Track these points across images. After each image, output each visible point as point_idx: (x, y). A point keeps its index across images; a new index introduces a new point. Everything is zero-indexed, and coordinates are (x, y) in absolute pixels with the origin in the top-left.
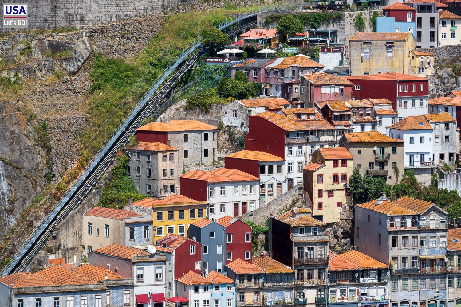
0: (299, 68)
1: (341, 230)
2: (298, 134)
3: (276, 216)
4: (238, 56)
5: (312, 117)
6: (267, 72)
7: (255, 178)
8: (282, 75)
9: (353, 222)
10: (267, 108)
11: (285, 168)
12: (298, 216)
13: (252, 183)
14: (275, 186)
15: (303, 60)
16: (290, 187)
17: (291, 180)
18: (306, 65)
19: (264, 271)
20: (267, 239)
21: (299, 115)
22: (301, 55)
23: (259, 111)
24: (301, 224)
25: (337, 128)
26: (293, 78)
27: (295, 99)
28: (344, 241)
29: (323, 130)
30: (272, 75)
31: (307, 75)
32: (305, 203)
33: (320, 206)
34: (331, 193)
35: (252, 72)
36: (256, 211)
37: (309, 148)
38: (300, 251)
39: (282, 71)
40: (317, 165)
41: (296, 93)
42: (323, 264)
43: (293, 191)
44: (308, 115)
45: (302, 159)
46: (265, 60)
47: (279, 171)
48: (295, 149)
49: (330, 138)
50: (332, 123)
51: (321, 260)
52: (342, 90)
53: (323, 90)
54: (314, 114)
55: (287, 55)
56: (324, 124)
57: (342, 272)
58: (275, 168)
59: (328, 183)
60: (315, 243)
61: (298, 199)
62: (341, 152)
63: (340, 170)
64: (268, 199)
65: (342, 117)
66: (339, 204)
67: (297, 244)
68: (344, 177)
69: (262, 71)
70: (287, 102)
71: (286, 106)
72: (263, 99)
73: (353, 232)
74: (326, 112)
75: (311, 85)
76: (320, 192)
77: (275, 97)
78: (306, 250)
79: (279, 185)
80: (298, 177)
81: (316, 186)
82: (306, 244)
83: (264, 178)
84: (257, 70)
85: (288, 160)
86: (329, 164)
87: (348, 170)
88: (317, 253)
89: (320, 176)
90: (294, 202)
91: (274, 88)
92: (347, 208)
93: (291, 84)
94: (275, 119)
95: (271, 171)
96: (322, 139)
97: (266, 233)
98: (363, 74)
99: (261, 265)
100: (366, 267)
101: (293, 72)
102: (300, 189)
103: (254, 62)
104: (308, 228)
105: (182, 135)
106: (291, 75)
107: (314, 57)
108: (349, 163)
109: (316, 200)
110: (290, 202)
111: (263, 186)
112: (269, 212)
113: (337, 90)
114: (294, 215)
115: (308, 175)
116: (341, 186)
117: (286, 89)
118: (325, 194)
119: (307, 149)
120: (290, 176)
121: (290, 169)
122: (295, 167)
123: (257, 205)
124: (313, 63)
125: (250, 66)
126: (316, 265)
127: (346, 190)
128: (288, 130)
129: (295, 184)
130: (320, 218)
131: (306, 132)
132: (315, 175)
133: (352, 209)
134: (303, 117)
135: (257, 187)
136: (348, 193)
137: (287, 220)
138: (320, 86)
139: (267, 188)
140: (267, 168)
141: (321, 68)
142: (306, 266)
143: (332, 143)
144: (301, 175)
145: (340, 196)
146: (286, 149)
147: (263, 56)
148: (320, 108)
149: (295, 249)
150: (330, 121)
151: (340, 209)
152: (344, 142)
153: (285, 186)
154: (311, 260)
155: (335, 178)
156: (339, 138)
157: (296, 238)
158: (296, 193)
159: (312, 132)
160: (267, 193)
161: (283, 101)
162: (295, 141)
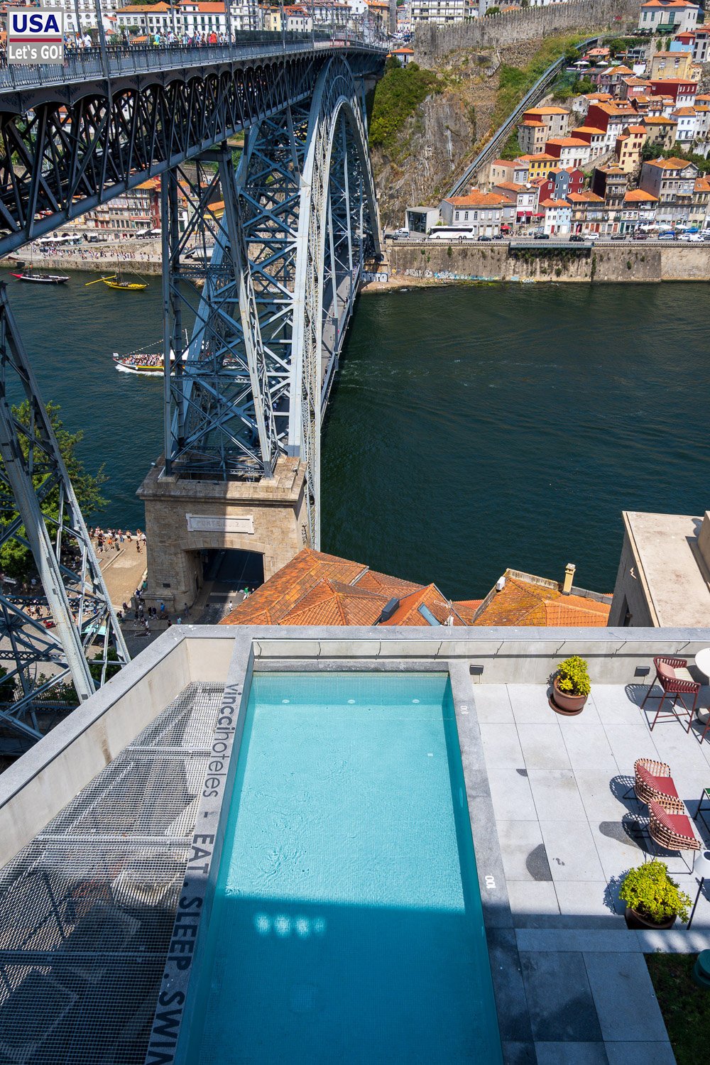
0: (622, 74)
1: (633, 177)
2: (617, 117)
3: (598, 168)
4: (585, 66)
5: (625, 106)
6: (602, 77)
7: (588, 144)
8: (611, 79)
9: (640, 172)
10: (600, 100)
11: (606, 138)
12: (611, 168)
13: (586, 147)
14: (599, 149)
15: (623, 69)
16: (607, 150)
17: (608, 146)
18: (626, 73)
19: (588, 200)
20: (590, 181)
21: (618, 105)
22: (623, 66)
23: (595, 102)
24: (613, 172)
25: (639, 113)
26: (617, 81)
27: (617, 95)
28: (633, 183)
29: (631, 115)
30: (605, 79)
31: (625, 79)
32: (614, 160)
33: (623, 162)
34: (630, 154)
35: (593, 77)
36: (586, 164)
37: (622, 126)
38: (610, 189)
39: (611, 76)
40: (625, 137)
41: (617, 91)
42: (622, 196)
43: (609, 153)
44: (624, 105)
45: (617, 133)
46: (601, 69)
47: (602, 140)
48: (614, 126)
49: (634, 120)
50: (636, 110)
51: (621, 194)
52: (645, 89)
53: (635, 89)
54: (627, 104)
55: (614, 66)
56: (632, 111)
57: (631, 202)
58: (600, 138)
59: (630, 149)
60: (619, 185)
61: (611, 158)
62: (641, 129)
63: (638, 140)
64: (594, 157)
65: (643, 107)
66: (634, 161)
67: (609, 185)
68: (640, 144)
69: (599, 76)
70: (611, 97)
71: (610, 99)
72: (597, 94)
73: (639, 178)
74: (634, 103)
75: (628, 86)
76: (625, 153)
77: (605, 93)
78: (614, 189)
79: (601, 149)
80: (613, 144)
81: (623, 150)
82: (614, 185)
83: (593, 144)
84: (596, 75)
85: (608, 133)
86: (632, 136)
87: (643, 141)
88: (620, 190)
89: (626, 144)
90: (609, 159)
91: (605, 87)
92: (638, 164)
93: (615, 85)
94: (604, 107)
95: (598, 140)
96: (630, 120)
97: (590, 177)
98: (658, 79)
99: (587, 197)
100: (646, 199)
101: (618, 77)
102: (613, 151)
103: (594, 70)
104: (617, 176)
105: (549, 117)
106: (616, 79)
107: (631, 68)
108: (644, 136)
109: (622, 158)
110: (606, 159)
111: (592, 149)
112: (594, 165)
113: (642, 89)
114: (609, 167)
115: (619, 143)
116: (637, 150)
117: (612, 89)
118: (627, 155)
119: (620, 126)
120: (608, 143)
121: (609, 139)
122: (612, 138)
123: (587, 161)
124: (629, 71)
125: (592, 72)
126: (618, 198)
127: (639, 152)
128: (611, 114)
129: (610, 148)
130: (622, 169)
131: (621, 116)
132: (623, 143)
133: (641, 164)
134: (621, 106)
135: (589, 150)
136: (640, 155)
137: (605, 170)
138: (633, 86)
139: (594, 151)
140: (596, 138)
141: (634, 75)
142: (612, 198)
143: (635, 123)
144: (615, 143)
145: (636, 157)
146: (609, 126)
147: (600, 66)
148: (631, 100)
149: (607, 187)
150: (636, 109)
151: (634, 164)
152: (643, 123)
153: (604, 150)
154: (615, 194)
155: (635, 145)
156: (640, 120)
157: (609, 181)
158: (610, 153)
159: (625, 116)
160: (594, 153)
161: (608, 95)
162: (614, 121)
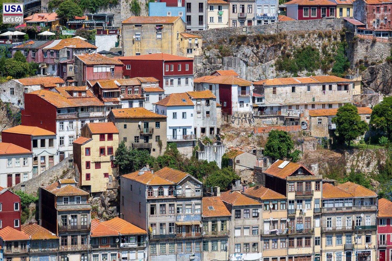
0: (73, 49)
1: (108, 199)
2: (69, 110)
3: (45, 188)
4: (20, 38)
5: (83, 95)
6: (44, 53)
7: (28, 151)
8: (58, 55)
9: (119, 191)
10: (43, 87)
11: (56, 142)
12: (63, 187)
13: (25, 156)
14: (47, 159)
15: (80, 41)
16: (62, 158)
17: (62, 153)
18: (80, 46)
19: (30, 237)
20: (37, 207)
21: (71, 93)
22: (78, 37)
23: (35, 89)
24: (66, 193)
25: (106, 104)
26: (68, 58)
27: (70, 78)
28: (111, 209)
29: (93, 107)
30: (49, 56)
31: (80, 55)
32: (74, 174)
33: (88, 176)
34: (98, 165)
35: (31, 53)
36: (27, 182)
37: (79, 123)
38: (65, 218)
39: (57, 51)
40: (85, 139)
41: (70, 73)
42: (85, 231)
43: (64, 163)
44: (80, 92)
45: (73, 133)
46: (43, 42)
47: (51, 144)
48: (66, 124)
49: (100, 114)
50: (101, 100)
51: (83, 227)
52: (113, 69)
53: (95, 70)
54: (85, 91)
55: (66, 37)
56: (95, 101)
57: (104, 237)
58: (47, 141)
59: (95, 156)
60: (78, 211)
61: (68, 171)
62: (108, 127)
63: (107, 144)
64: (40, 170)
65: (111, 95)
66: (106, 175)
67: (60, 212)
68: (110, 150)
69: (40, 52)
70: (62, 81)
71: (61, 84)
72: (40, 78)
73: (119, 200)
74: (96, 89)
75: (84, 64)
76: (88, 164)
77: (52, 75)
78: (70, 218)
79: (51, 157)
80: (68, 150)
81: (84, 159)
82: (69, 212)
83: (37, 151)
84: (35, 51)
85: (59, 134)
86: (96, 138)
87: (115, 143)
88: (80, 220)
89: (88, 149)
90: (65, 173)
91: (51, 67)
92: (114, 178)
93: (65, 64)
94: (48, 97)
95: (43, 145)
96: (92, 114)
97: (36, 202)
98: (134, 55)
99: (28, 232)
101: (68, 52)
102: (70, 161)
103: (34, 44)
104: (72, 198)
106: (66, 55)
107: (90, 39)
108: (115, 137)
109: (85, 171)
110: (61, 173)
111: (36, 159)
112: (41, 182)
113: (108, 70)
114: (59, 185)
115: (77, 148)
116: (108, 158)
117: (61, 69)
118: (93, 166)
119: (78, 124)
120: (62, 149)
121: (61, 143)
122: (67, 141)
123: (30, 176)
124: (89, 45)
125: (29, 47)
126: (79, 232)
127: (112, 161)
128: (59, 106)
129: (66, 156)
130: (88, 188)
131: (76, 109)
132: (83, 148)
133: (118, 178)
134: (75, 94)
135: (30, 160)
136: (114, 166)
137: (55, 191)
138: (92, 66)
139: (39, 161)
140: (39, 142)
141: (95, 49)
142: (70, 232)
143: (101, 119)
144: (71, 148)
145: (107, 168)
146: (58, 124)
147: (43, 38)
148: (92, 86)
149: (59, 217)
150: (100, 98)
151: (107, 180)
152: (111, 118)
153: (57, 159)
154: (74, 227)
155: (102, 151)
156: (108, 113)
157: (60, 206)
158: (66, 164)
159: (83, 109)
160: (39, 165)
161: (58, 79)
162: (66, 117)
